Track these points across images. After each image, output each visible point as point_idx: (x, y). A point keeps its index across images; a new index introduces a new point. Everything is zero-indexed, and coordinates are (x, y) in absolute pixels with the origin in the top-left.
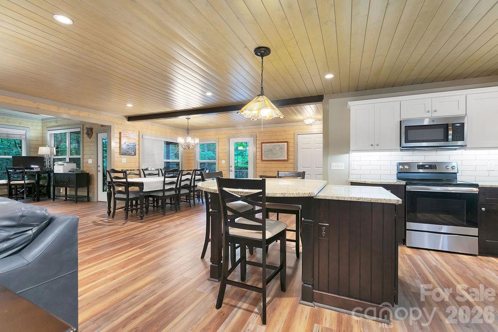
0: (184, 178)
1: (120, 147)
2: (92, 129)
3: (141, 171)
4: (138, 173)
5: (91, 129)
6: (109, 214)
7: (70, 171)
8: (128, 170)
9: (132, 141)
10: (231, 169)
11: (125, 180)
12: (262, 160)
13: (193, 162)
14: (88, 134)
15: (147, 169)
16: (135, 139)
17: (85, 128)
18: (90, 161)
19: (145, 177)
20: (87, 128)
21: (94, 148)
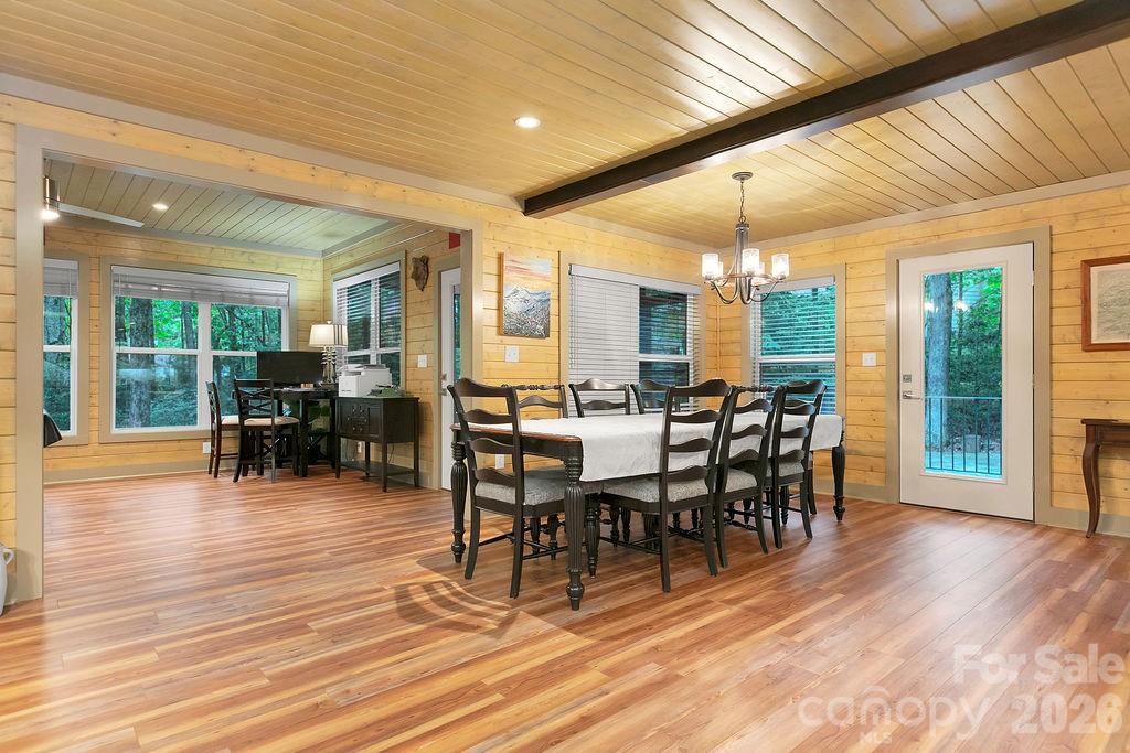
0: (741, 422)
1: (499, 308)
2: (428, 259)
3: (569, 392)
4: (556, 399)
5: (426, 261)
6: (458, 559)
7: (373, 392)
8: (522, 388)
9: (537, 286)
10: (905, 387)
11: (508, 427)
12: (1089, 347)
14: (416, 277)
15: (586, 386)
16: (545, 278)
17: (410, 262)
18: (422, 361)
19: (580, 415)
20: (415, 260)
21: (431, 320)
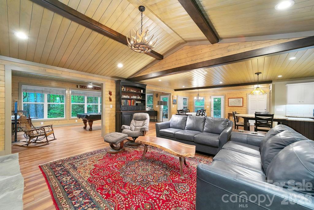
1: (173, 101)
5: (158, 94)
10: (212, 110)
12: (229, 106)
13: (192, 106)
16: (176, 98)
17: (155, 94)
18: (157, 106)
